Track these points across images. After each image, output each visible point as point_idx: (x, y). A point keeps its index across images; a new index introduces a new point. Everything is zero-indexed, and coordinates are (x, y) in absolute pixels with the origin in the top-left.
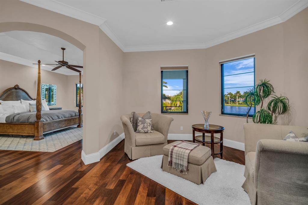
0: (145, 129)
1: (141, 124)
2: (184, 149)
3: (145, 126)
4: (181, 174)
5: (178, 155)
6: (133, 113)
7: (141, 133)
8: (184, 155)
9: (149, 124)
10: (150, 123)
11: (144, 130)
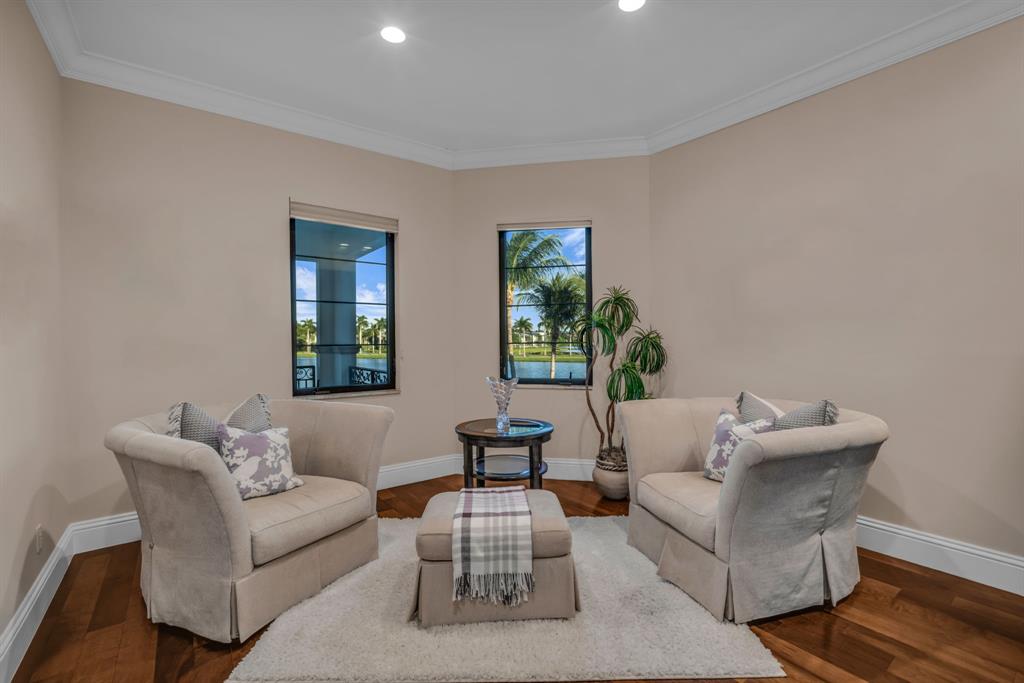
0: (272, 477)
1: (249, 456)
2: (505, 514)
3: (268, 463)
4: (504, 611)
5: (491, 544)
6: (178, 411)
7: (250, 498)
8: (515, 538)
9: (282, 452)
10: (284, 447)
11: (267, 481)
